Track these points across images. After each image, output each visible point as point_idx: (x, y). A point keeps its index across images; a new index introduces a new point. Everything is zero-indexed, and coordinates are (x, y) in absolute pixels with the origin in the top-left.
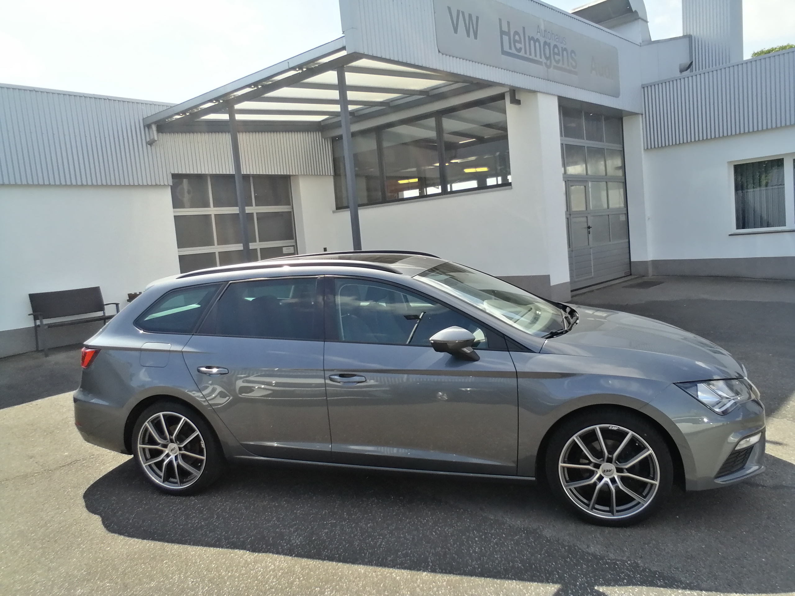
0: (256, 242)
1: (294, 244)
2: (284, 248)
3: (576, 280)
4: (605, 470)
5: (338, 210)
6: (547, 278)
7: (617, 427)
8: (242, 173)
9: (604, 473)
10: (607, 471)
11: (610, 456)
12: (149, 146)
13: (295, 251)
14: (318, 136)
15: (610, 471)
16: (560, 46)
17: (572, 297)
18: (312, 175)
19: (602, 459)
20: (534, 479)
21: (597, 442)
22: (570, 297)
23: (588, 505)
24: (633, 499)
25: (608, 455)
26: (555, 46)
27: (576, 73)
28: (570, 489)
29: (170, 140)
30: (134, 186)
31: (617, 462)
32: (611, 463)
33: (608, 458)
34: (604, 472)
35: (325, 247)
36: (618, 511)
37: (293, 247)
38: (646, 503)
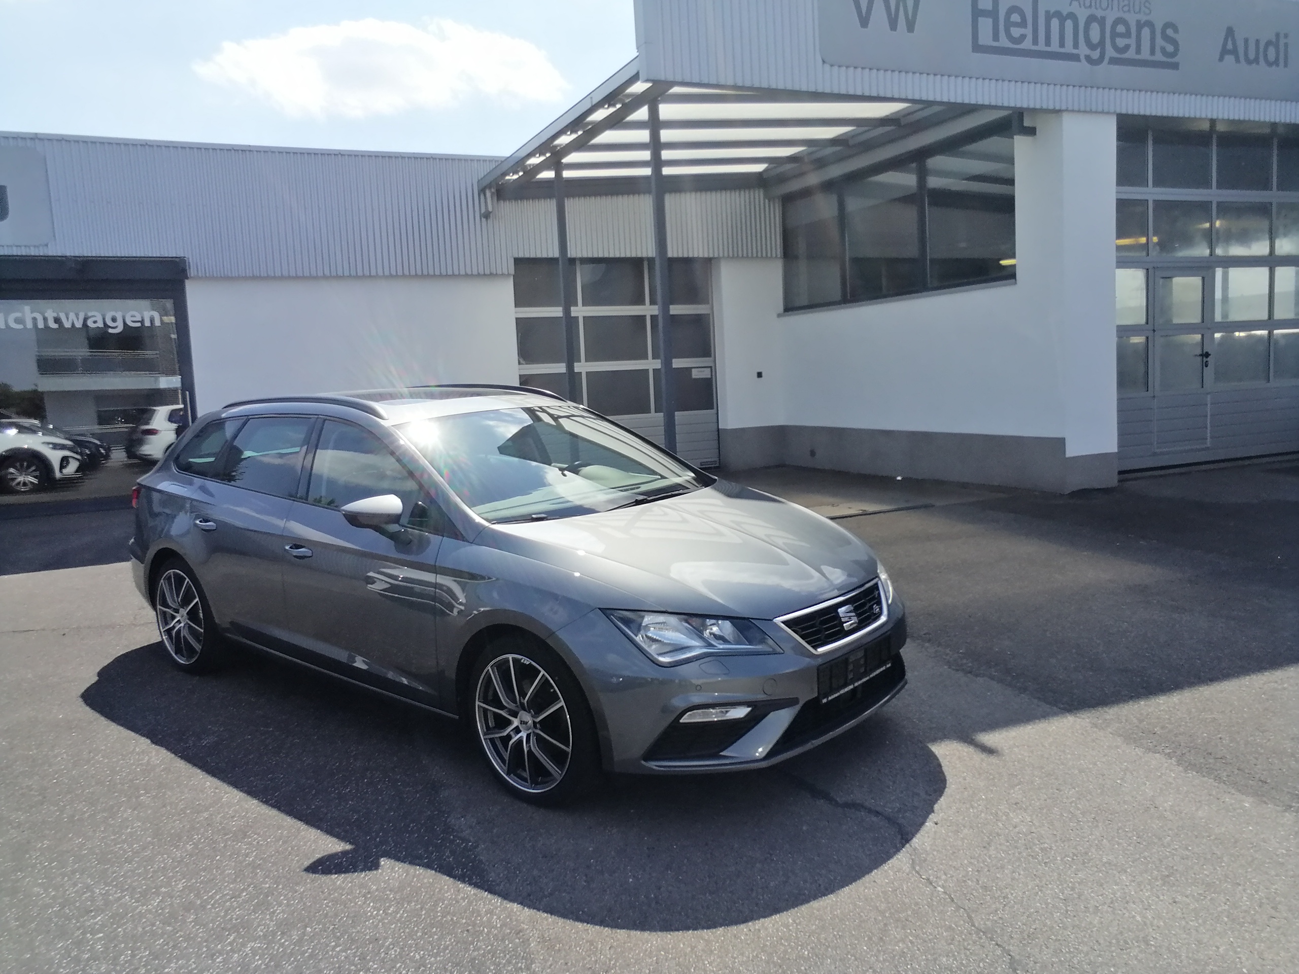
0: (648, 359)
1: (711, 364)
2: (693, 370)
3: (1158, 451)
5: (786, 313)
6: (1060, 443)
8: (569, 256)
12: (484, 220)
13: (712, 375)
14: (758, 195)
16: (1132, 19)
17: (1119, 481)
18: (752, 257)
22: (1116, 481)
26: (1118, 21)
27: (1175, 66)
29: (515, 211)
30: (453, 276)
35: (760, 371)
37: (709, 369)
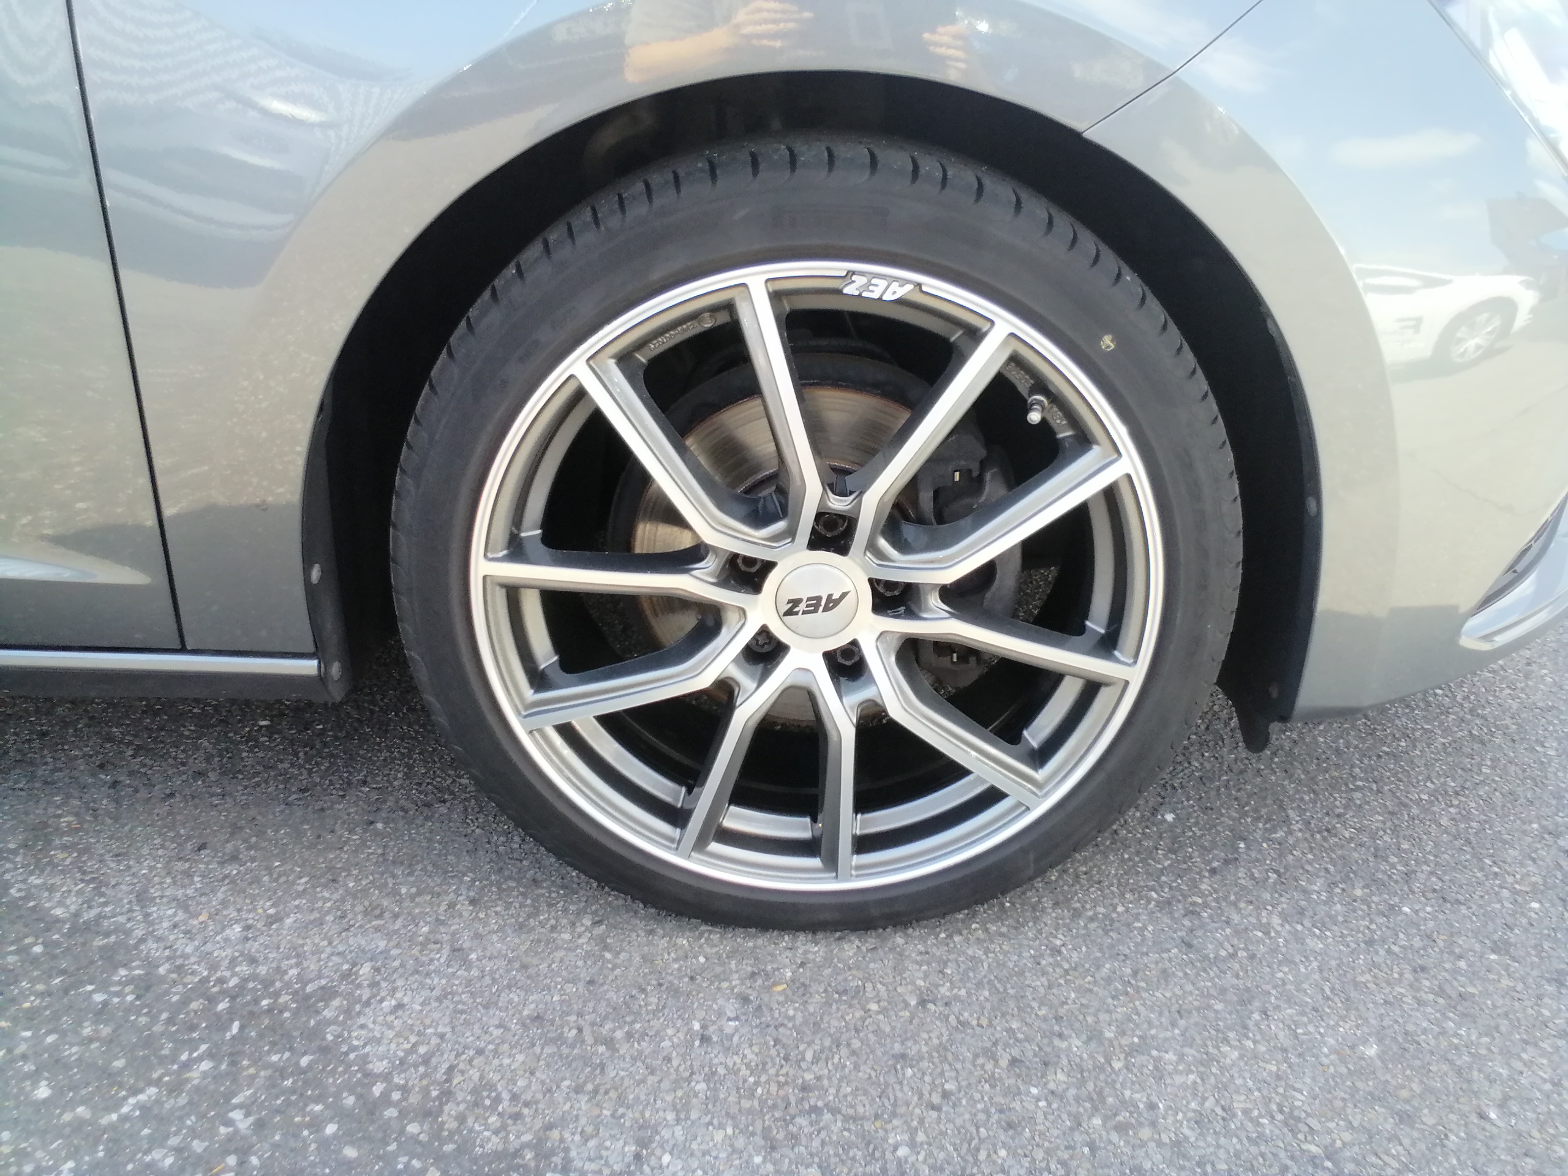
4: (796, 602)
7: (904, 282)
9: (789, 619)
10: (815, 603)
11: (838, 504)
15: (832, 603)
19: (780, 525)
20: (308, 667)
21: (751, 407)
23: (676, 816)
24: (954, 772)
25: (822, 500)
28: (567, 731)
31: (883, 543)
32: (842, 549)
33: (824, 518)
34: (789, 613)
36: (864, 844)
38: (1046, 795)
